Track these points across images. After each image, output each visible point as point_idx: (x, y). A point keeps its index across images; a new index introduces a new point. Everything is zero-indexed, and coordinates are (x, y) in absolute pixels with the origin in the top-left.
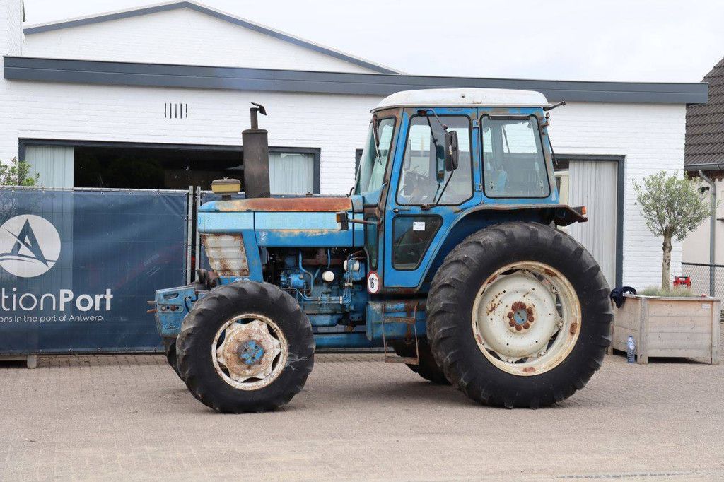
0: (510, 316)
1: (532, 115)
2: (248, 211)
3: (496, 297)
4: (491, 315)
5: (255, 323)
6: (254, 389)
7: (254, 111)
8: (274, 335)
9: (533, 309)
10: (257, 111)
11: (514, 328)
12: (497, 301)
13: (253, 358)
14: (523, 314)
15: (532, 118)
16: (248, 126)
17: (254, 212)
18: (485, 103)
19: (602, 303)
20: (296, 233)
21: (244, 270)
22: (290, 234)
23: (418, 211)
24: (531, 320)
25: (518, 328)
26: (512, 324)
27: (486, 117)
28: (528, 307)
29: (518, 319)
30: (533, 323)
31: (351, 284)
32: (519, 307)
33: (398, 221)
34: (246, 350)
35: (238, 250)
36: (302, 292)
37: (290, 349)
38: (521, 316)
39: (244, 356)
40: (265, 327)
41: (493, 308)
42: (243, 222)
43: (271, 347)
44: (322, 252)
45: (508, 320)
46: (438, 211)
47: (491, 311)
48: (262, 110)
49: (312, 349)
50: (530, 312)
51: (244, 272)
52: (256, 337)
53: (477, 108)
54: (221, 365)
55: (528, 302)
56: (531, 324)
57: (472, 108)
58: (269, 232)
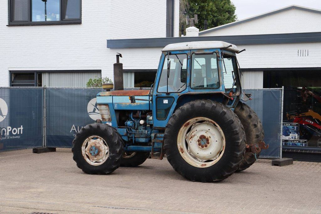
0: (199, 141)
1: (214, 52)
2: (110, 96)
3: (193, 132)
4: (191, 140)
5: (99, 139)
6: (97, 165)
7: (118, 56)
8: (105, 144)
9: (209, 138)
10: (119, 56)
11: (200, 147)
12: (193, 134)
13: (94, 153)
14: (205, 141)
15: (214, 53)
16: (116, 62)
17: (113, 96)
18: (194, 47)
19: (234, 137)
20: (128, 104)
21: (110, 119)
22: (125, 105)
23: (165, 95)
24: (208, 143)
25: (203, 147)
26: (199, 145)
27: (194, 54)
28: (206, 137)
29: (202, 143)
30: (209, 145)
31: (149, 126)
32: (202, 137)
33: (158, 99)
34: (92, 150)
35: (107, 111)
36: (132, 128)
37: (110, 150)
38: (204, 142)
39: (91, 152)
40: (102, 141)
41: (191, 137)
42: (108, 100)
43: (103, 149)
44: (138, 112)
45: (198, 143)
46: (173, 95)
47: (191, 138)
48: (121, 55)
49: (117, 151)
50: (207, 140)
51: (110, 120)
52: (98, 145)
53: (190, 50)
54: (87, 155)
55: (207, 135)
56: (208, 145)
57: (188, 50)
58: (118, 104)
